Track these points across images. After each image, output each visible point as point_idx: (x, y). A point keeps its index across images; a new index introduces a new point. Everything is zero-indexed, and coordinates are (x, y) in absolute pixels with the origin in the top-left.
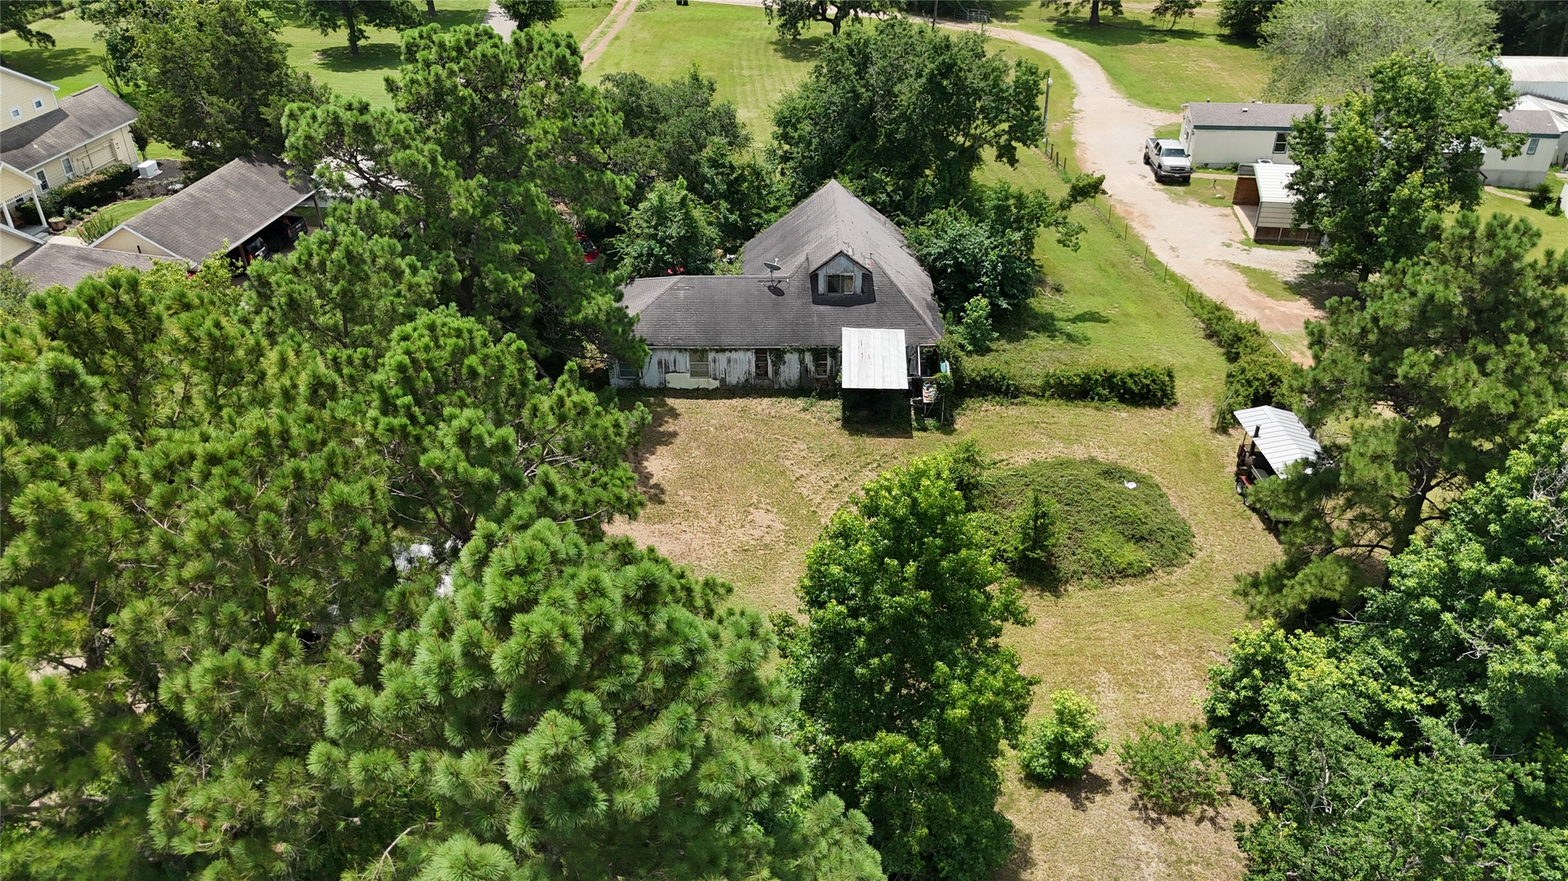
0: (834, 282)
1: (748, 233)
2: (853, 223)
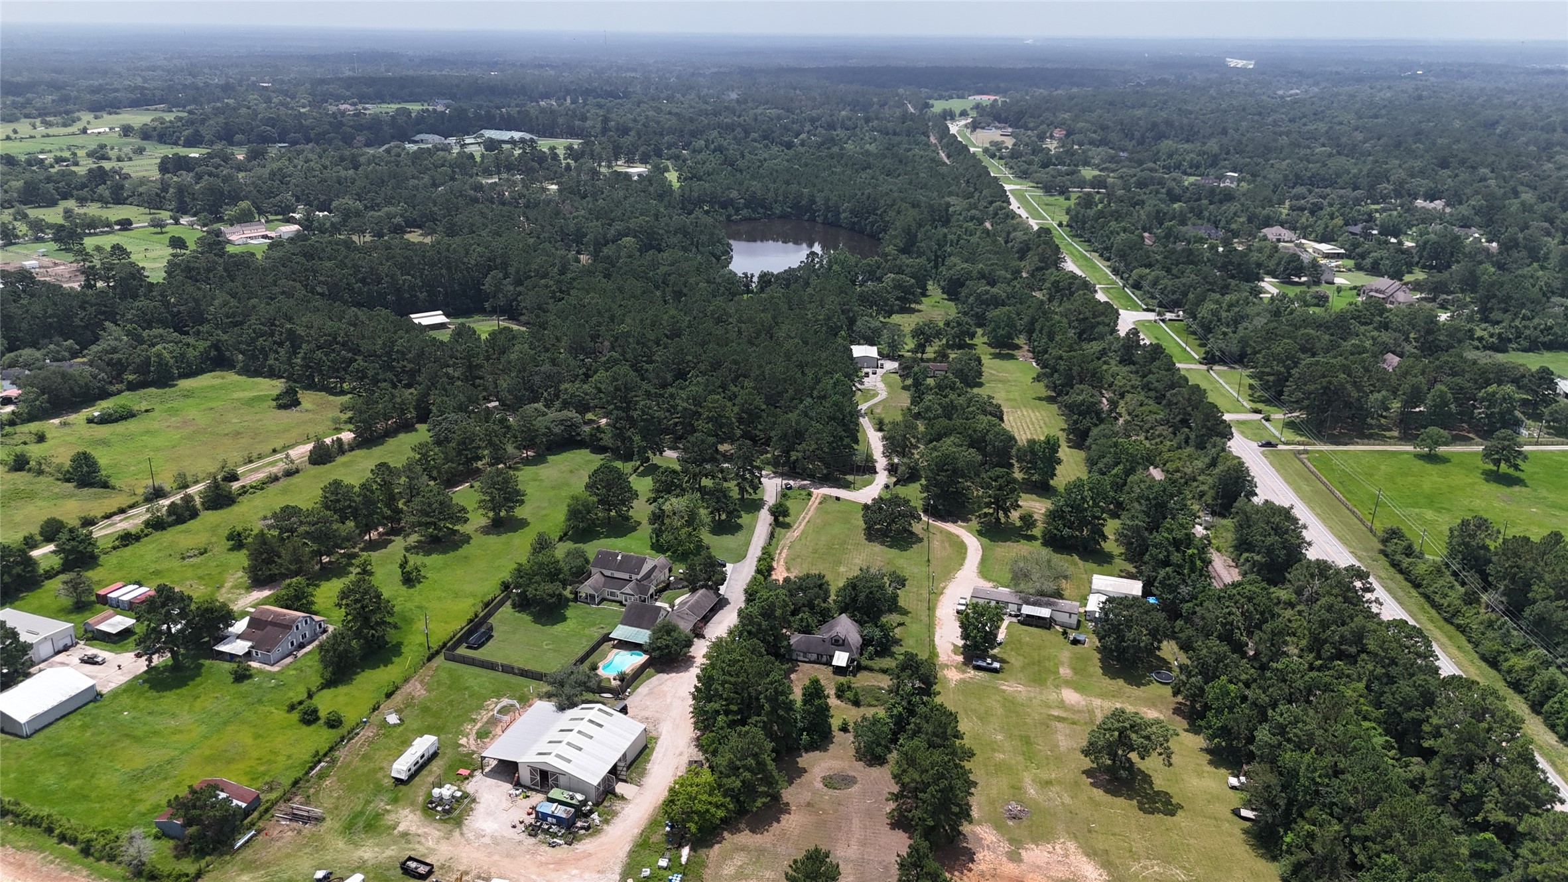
0: (837, 641)
2: (845, 626)
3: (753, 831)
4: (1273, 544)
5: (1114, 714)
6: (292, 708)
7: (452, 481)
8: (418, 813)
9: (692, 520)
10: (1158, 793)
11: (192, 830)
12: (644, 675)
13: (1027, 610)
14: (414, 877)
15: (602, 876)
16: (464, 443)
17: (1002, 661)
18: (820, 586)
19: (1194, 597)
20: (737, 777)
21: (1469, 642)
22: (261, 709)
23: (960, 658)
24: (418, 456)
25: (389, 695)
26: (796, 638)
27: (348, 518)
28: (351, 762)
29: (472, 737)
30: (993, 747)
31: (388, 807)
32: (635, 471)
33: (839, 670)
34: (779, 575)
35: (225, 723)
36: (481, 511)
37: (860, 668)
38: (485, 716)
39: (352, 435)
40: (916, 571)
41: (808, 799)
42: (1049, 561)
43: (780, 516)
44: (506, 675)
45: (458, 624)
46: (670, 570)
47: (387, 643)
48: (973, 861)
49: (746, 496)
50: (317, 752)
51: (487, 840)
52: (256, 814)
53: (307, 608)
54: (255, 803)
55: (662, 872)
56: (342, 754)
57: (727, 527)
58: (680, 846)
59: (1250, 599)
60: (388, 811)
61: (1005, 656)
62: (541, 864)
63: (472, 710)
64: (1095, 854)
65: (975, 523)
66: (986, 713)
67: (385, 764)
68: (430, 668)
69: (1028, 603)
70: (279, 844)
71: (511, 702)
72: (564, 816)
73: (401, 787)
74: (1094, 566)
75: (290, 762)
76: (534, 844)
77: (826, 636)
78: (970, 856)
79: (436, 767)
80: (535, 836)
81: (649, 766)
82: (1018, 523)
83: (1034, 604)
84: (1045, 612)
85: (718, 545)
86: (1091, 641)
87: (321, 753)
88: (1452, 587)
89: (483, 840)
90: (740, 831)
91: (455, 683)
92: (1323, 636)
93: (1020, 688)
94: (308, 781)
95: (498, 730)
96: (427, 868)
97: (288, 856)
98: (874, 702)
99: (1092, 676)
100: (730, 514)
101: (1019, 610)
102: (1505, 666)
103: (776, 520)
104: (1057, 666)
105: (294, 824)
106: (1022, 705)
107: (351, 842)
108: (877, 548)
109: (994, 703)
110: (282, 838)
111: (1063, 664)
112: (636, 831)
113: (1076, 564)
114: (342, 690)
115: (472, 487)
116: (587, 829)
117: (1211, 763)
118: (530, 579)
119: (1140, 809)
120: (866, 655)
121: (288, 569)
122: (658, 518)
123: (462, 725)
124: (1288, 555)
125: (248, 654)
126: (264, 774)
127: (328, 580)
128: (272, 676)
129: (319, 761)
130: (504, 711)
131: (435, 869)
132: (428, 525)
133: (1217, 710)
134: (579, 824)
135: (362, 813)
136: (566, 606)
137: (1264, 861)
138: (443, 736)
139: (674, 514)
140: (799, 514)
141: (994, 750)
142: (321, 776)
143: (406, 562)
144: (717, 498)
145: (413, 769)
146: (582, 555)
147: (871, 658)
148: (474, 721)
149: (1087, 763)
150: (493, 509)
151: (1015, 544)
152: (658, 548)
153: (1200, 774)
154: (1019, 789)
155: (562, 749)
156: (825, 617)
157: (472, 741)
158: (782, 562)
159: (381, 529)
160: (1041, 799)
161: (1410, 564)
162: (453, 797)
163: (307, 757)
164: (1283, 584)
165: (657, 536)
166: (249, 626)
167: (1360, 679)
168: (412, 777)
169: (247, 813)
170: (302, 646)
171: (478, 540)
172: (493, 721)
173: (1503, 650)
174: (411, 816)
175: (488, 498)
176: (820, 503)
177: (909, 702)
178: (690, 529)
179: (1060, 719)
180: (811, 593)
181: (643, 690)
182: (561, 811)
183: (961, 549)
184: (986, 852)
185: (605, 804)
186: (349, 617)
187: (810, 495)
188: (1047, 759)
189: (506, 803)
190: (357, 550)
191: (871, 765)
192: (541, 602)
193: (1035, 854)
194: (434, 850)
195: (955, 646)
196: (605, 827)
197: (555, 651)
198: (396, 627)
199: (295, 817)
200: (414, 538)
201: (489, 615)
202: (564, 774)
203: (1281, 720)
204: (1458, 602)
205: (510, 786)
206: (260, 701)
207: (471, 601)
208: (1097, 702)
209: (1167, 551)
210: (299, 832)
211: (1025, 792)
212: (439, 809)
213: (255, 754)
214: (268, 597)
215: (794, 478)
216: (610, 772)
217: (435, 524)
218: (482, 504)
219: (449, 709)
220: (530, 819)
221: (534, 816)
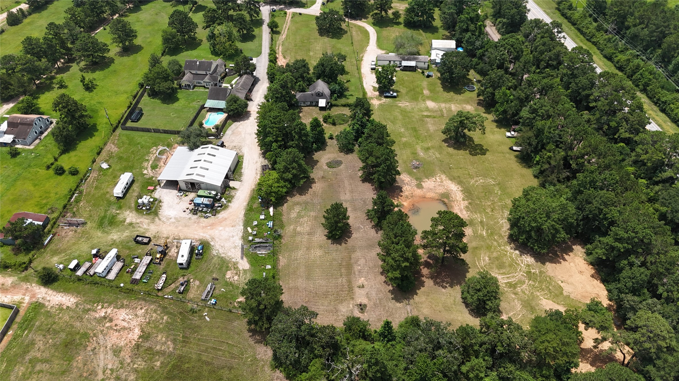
0: (318, 94)
1: (310, 85)
2: (321, 86)
3: (301, 194)
4: (514, 14)
5: (458, 114)
6: (48, 167)
7: (92, 28)
8: (134, 212)
9: (230, 37)
10: (477, 145)
11: (18, 241)
12: (227, 124)
13: (405, 63)
14: (142, 244)
15: (234, 228)
16: (93, 5)
17: (397, 91)
18: (304, 66)
19: (482, 47)
20: (289, 172)
21: (598, 49)
22: (31, 170)
23: (377, 93)
24: (69, 16)
25: (99, 154)
26: (299, 95)
27: (42, 57)
28: (90, 191)
29: (149, 169)
30: (401, 135)
31: (118, 212)
32: (191, 10)
33: (322, 109)
34: (282, 62)
35: (15, 181)
36: (115, 44)
37: (332, 106)
38: (152, 157)
39: (27, 6)
40: (347, 49)
41: (322, 175)
42: (412, 36)
43: (274, 28)
44: (157, 134)
45: (122, 110)
46: (225, 66)
47: (88, 125)
48: (402, 191)
49: (253, 18)
50: (71, 189)
51: (173, 220)
52: (49, 226)
53: (37, 111)
54: (47, 221)
55: (263, 221)
56: (84, 188)
57: (248, 37)
58: (268, 208)
59: (512, 46)
60: (118, 214)
61: (398, 89)
62: (203, 227)
63: (145, 155)
64: (454, 179)
65: (370, 19)
66: (394, 118)
67: (109, 190)
68: (115, 136)
69: (405, 60)
70: (67, 239)
71: (164, 148)
72: (208, 203)
73: (121, 200)
74: (430, 35)
75: (58, 196)
76: (197, 218)
77: (313, 92)
78: (400, 189)
79: (136, 187)
80: (196, 214)
81: (243, 171)
82: (391, 16)
83: (408, 60)
84: (413, 63)
85: (246, 47)
86: (436, 74)
87: (73, 190)
88: (591, 24)
89: (171, 220)
90: (294, 195)
91: (131, 142)
92: (541, 58)
93: (407, 104)
94: (71, 205)
95: (162, 164)
96: (148, 239)
97: (74, 244)
98: (342, 122)
99: (438, 92)
100: (248, 30)
101: (400, 64)
102: (616, 59)
103: (272, 30)
104: (422, 90)
105: (72, 228)
106: (410, 112)
107: (104, 232)
108: (326, 39)
109: (397, 113)
110: (67, 235)
111: (424, 88)
112: (245, 204)
113: (421, 35)
114: (72, 154)
115: (105, 29)
116: (221, 207)
117: (497, 127)
118: (154, 81)
119: (470, 154)
120: (333, 98)
121: (18, 91)
122: (212, 37)
123: (142, 163)
124: (520, 18)
125: (14, 141)
126: (46, 204)
127: (43, 93)
128: (31, 151)
129: (74, 194)
130: (162, 153)
131: (152, 239)
132: (88, 56)
133: (501, 103)
134: (217, 205)
135: (105, 217)
136: (177, 92)
137: (525, 169)
138: (134, 171)
139: (221, 35)
140: (283, 25)
141: (401, 137)
142: (77, 201)
143: (84, 79)
144: (240, 21)
145: (124, 191)
146: (176, 63)
147: (336, 100)
148: (148, 160)
149: (444, 137)
150: (121, 42)
151: (391, 28)
152: (215, 53)
153: (493, 133)
154: (416, 154)
155: (198, 171)
156: (310, 82)
157: (150, 171)
158: (280, 54)
159: (62, 61)
160: (426, 157)
161: (571, 14)
162: (149, 202)
163: (66, 192)
164: (518, 32)
165: (213, 47)
166: (8, 126)
167: (557, 77)
168: (125, 194)
169: (44, 226)
170: (42, 133)
171: (118, 60)
172: (157, 159)
173: (615, 52)
174: (131, 214)
175: (117, 36)
176: (292, 18)
177: (361, 122)
178: (230, 42)
179: (428, 117)
180: (301, 71)
181: (229, 132)
182: (206, 201)
183: (366, 34)
184: (407, 186)
185: (226, 193)
186: (63, 116)
187: (286, 13)
188: (425, 137)
189: (177, 200)
190: (53, 74)
191: (347, 154)
192: (164, 93)
193: (428, 184)
194: (148, 229)
195: (374, 87)
196: (229, 204)
197: (178, 117)
198: (90, 117)
199: (70, 224)
200: (83, 64)
201: (138, 102)
202: (203, 183)
203: (535, 107)
204: (594, 31)
205: (177, 191)
206: (29, 166)
207: (126, 96)
208: (443, 105)
209: (467, 24)
210: (76, 231)
211: (419, 155)
212: (144, 208)
213: (37, 195)
214: (13, 108)
215: (276, 5)
216: (225, 178)
217: (92, 55)
218: (115, 41)
219: (133, 156)
220: (192, 207)
221: (193, 204)
